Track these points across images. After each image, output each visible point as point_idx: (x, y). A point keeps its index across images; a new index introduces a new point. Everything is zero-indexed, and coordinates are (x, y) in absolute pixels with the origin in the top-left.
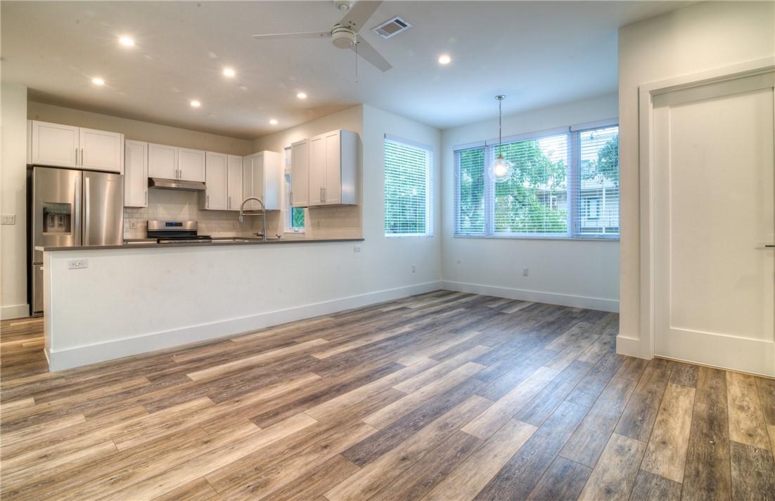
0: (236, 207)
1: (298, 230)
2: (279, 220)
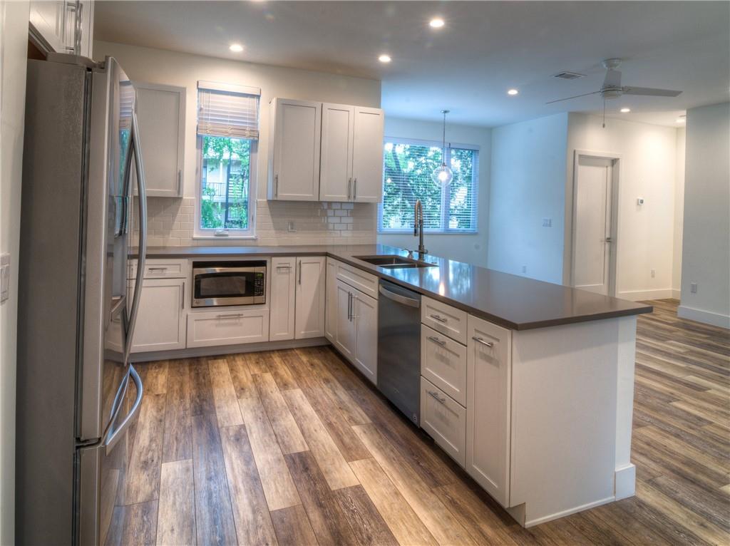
1: (227, 233)
2: (174, 215)
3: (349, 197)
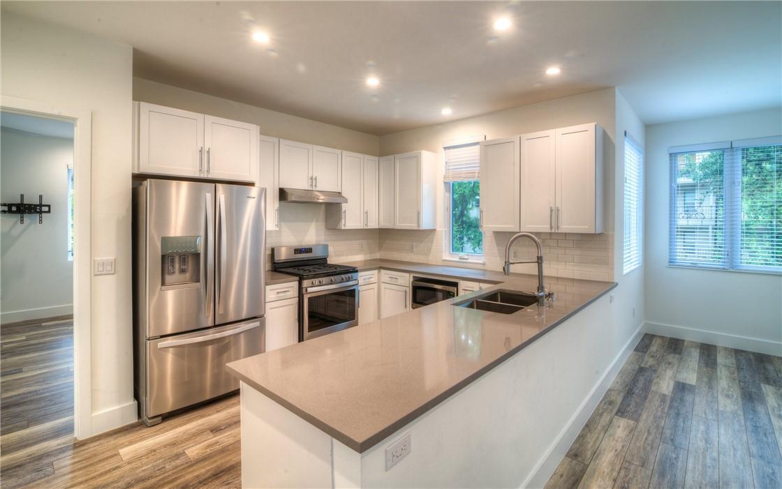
0: (373, 225)
1: (466, 257)
2: (432, 242)
3: (551, 227)
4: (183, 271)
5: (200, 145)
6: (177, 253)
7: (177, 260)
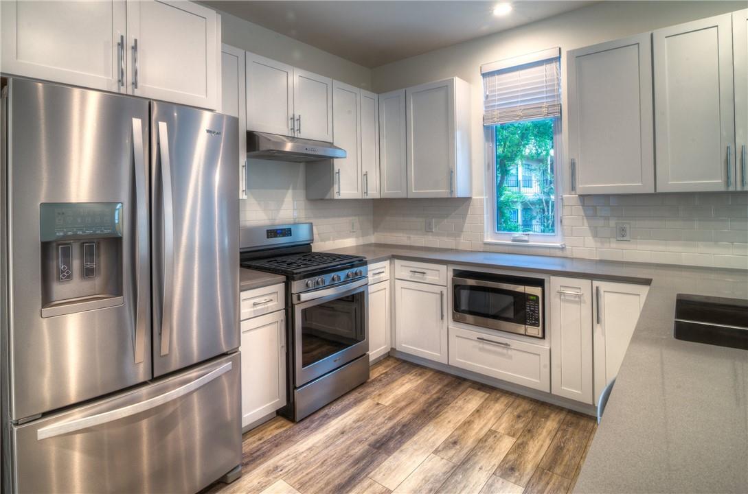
1: (526, 238)
2: (464, 216)
3: (728, 183)
4: (88, 273)
5: (119, 32)
6: (76, 238)
7: (76, 251)
